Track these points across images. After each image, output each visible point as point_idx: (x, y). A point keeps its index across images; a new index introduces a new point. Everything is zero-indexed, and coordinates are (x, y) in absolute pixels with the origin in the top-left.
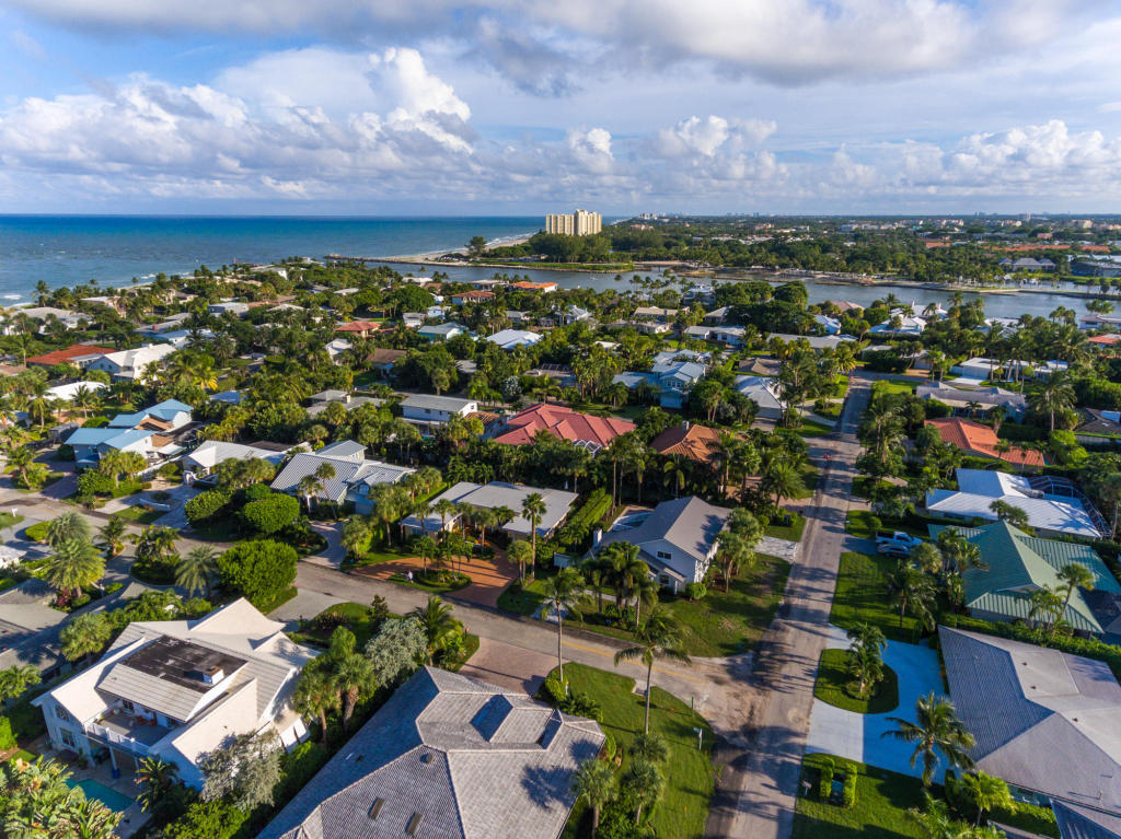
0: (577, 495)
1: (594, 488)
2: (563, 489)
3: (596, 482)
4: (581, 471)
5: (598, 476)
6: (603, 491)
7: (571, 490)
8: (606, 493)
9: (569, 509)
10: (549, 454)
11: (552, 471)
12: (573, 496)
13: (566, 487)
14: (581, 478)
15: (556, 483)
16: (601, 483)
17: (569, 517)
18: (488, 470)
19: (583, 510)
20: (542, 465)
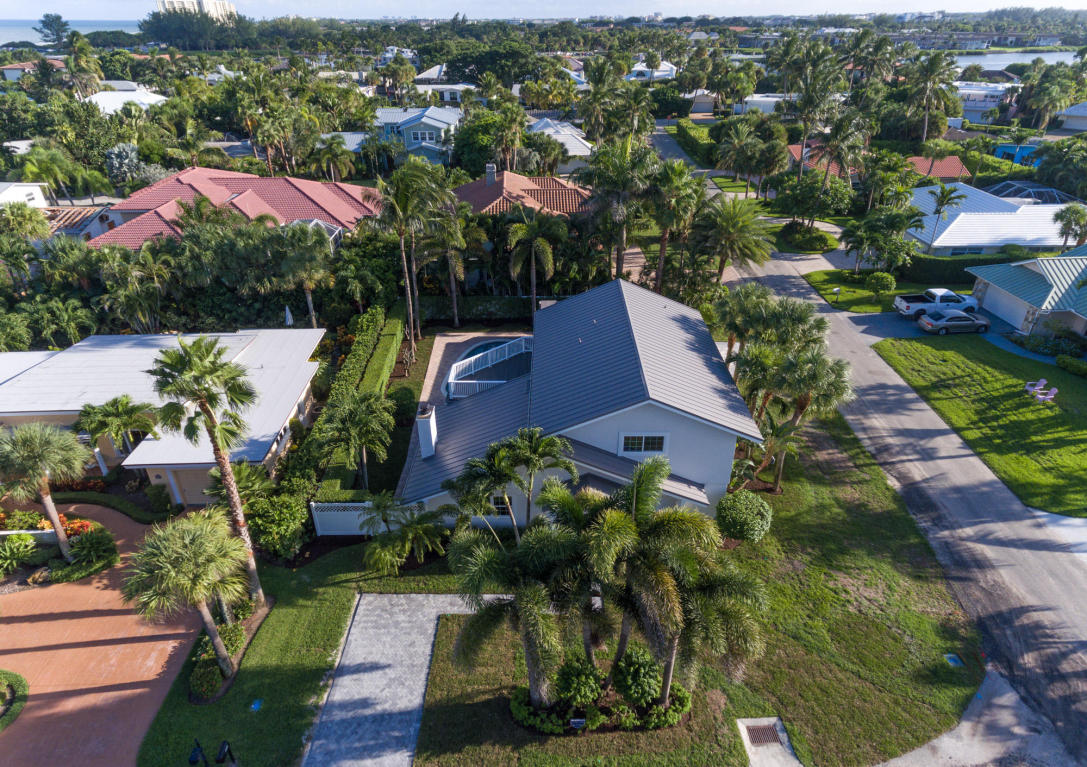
0: (321, 332)
1: (357, 311)
2: (282, 325)
3: (358, 297)
4: (316, 276)
5: (362, 280)
6: (379, 311)
7: (302, 322)
8: (387, 317)
9: (314, 368)
10: (226, 250)
11: (245, 291)
12: (314, 336)
13: (290, 320)
14: (322, 293)
15: (264, 313)
16: (369, 298)
17: (320, 392)
18: (70, 312)
19: (351, 366)
20: (217, 281)
